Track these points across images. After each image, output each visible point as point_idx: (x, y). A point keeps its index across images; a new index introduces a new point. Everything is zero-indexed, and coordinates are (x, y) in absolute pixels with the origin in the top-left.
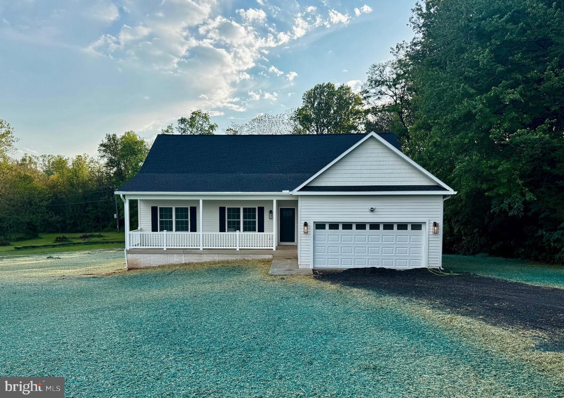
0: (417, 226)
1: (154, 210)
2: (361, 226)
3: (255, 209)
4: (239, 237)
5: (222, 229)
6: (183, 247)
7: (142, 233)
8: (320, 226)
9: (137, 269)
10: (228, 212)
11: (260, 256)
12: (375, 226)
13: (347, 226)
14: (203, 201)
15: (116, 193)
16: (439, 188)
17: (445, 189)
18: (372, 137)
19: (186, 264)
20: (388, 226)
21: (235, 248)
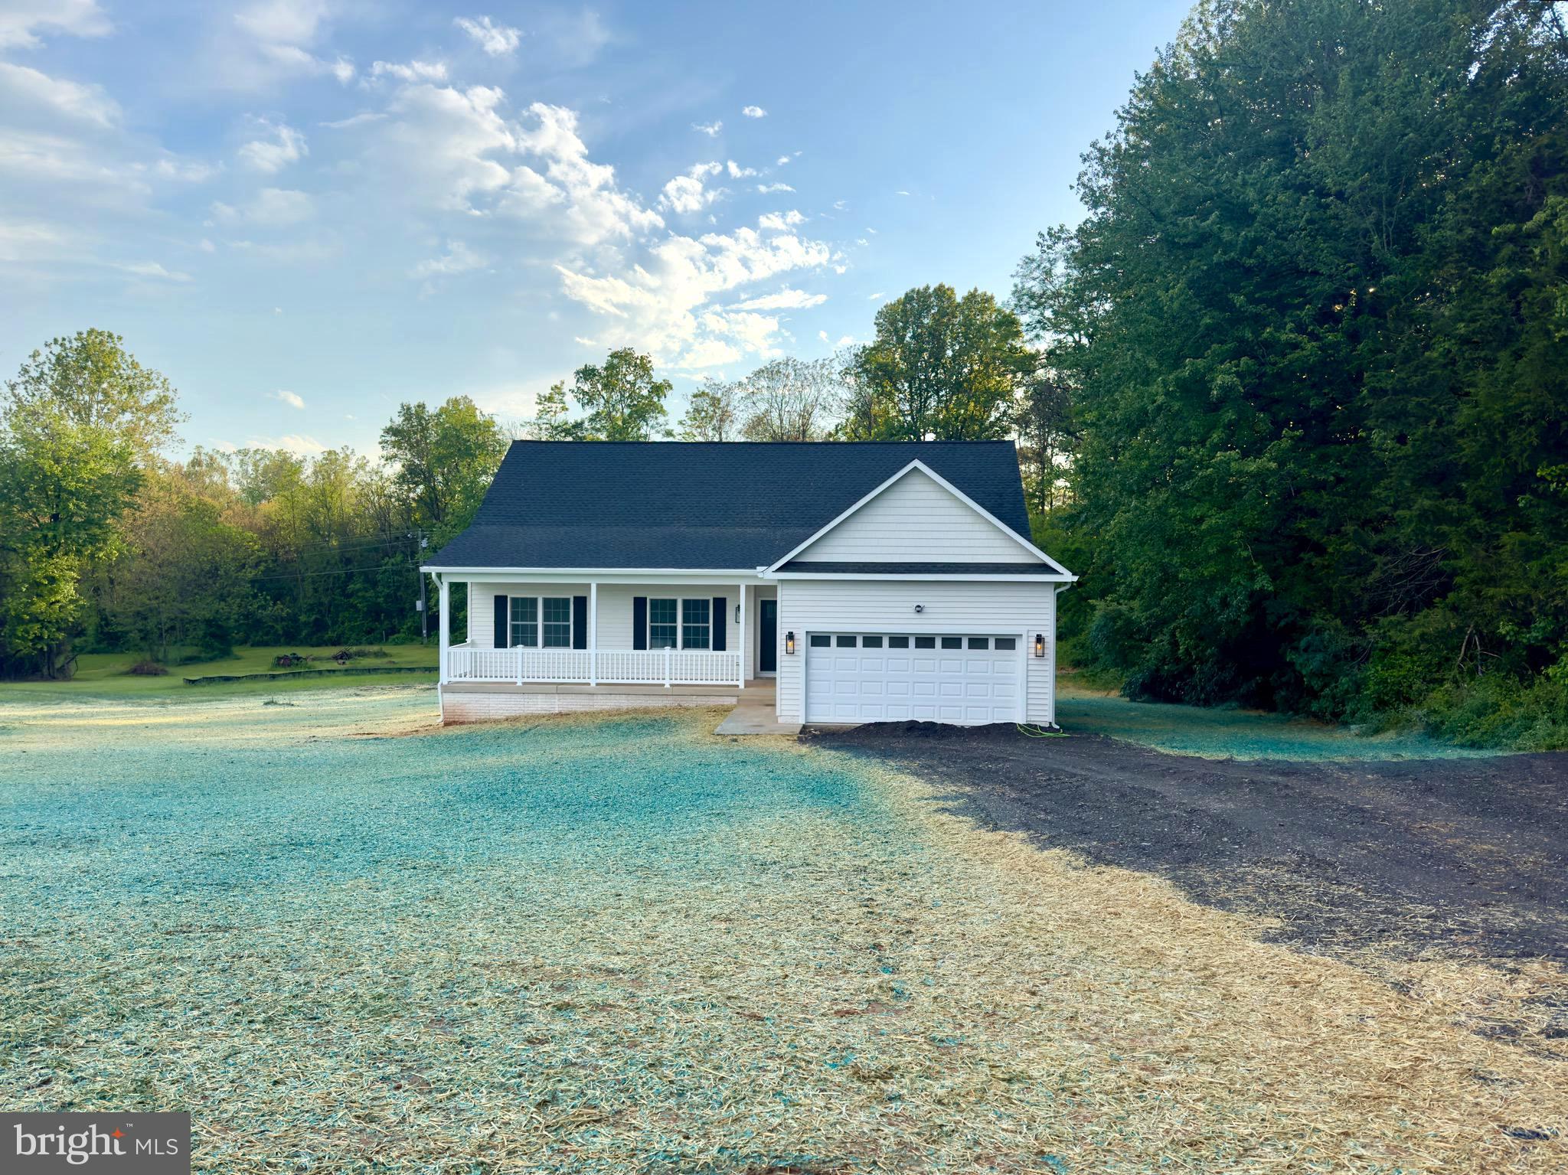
0: (1006, 643)
1: (500, 602)
2: (899, 641)
3: (707, 601)
4: (671, 660)
5: (639, 644)
6: (556, 680)
7: (474, 650)
8: (819, 640)
9: (462, 723)
10: (651, 609)
11: (712, 699)
12: (925, 642)
13: (872, 641)
14: (598, 585)
15: (424, 569)
16: (1045, 568)
17: (1054, 572)
18: (915, 468)
19: (561, 714)
20: (952, 642)
21: (661, 682)
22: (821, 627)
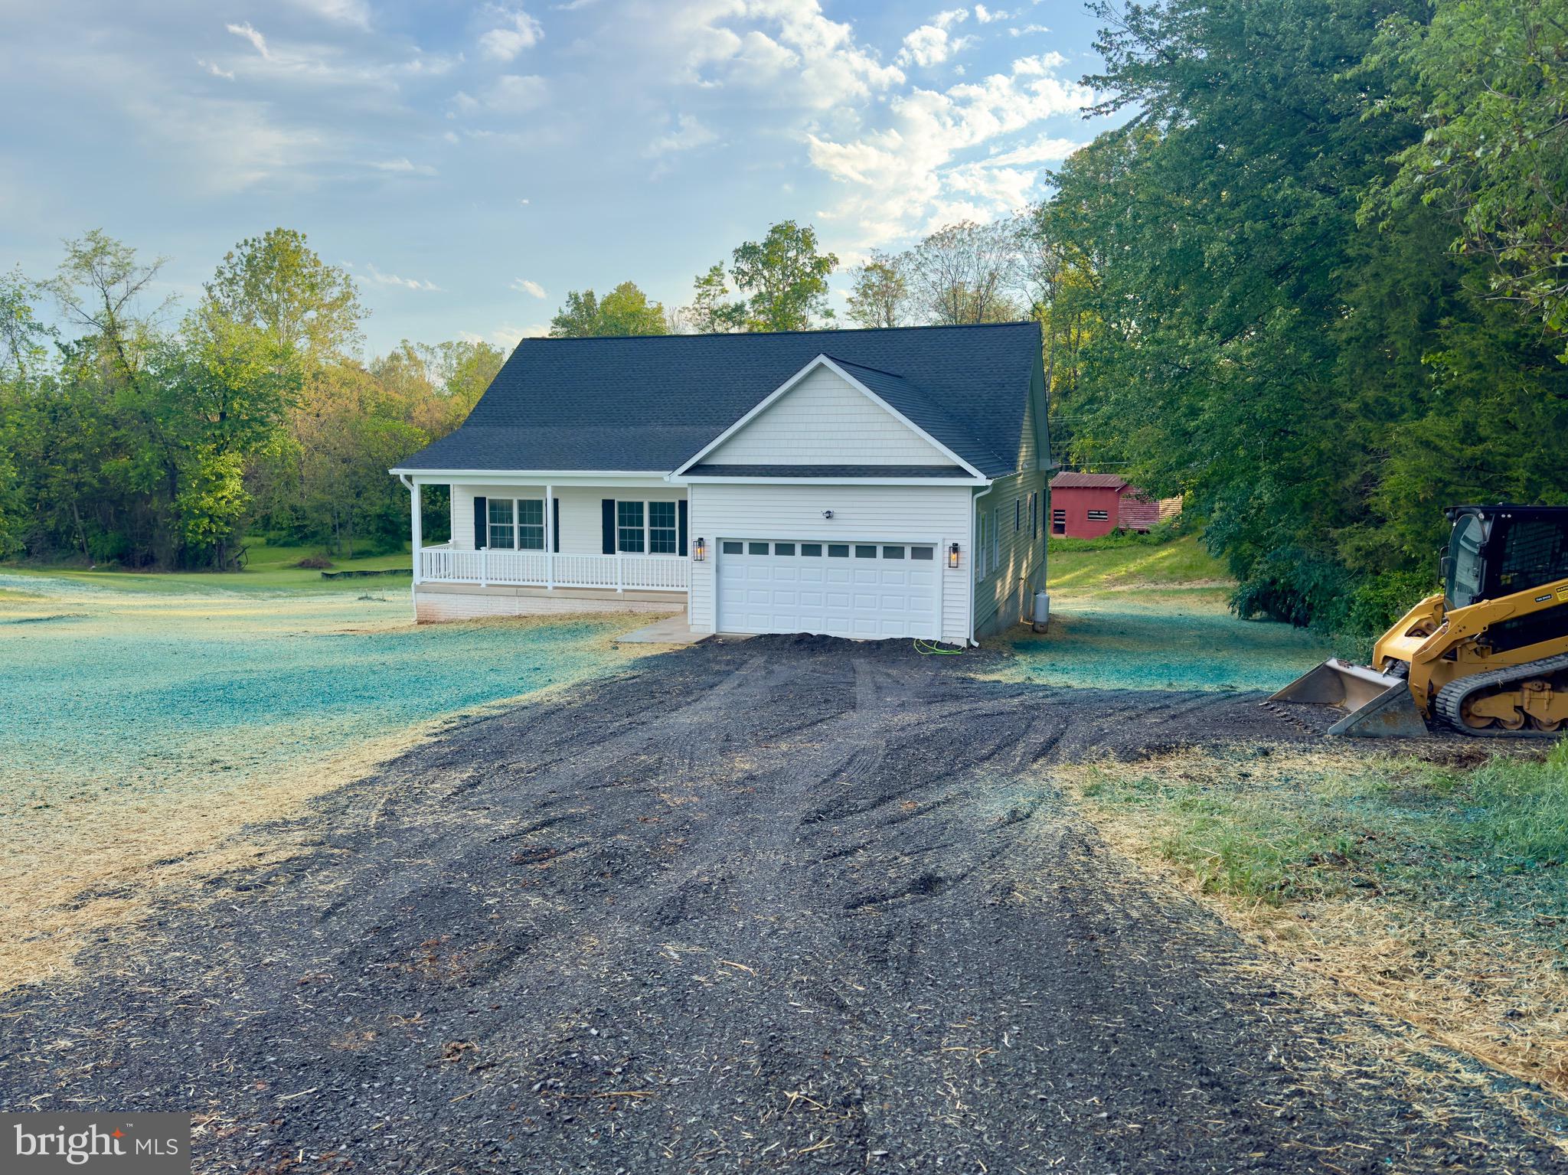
0: (923, 552)
1: (479, 503)
2: (812, 549)
3: (673, 504)
4: (622, 564)
5: (608, 548)
6: (517, 583)
7: (456, 552)
8: (732, 547)
9: (433, 622)
10: (619, 512)
11: (661, 605)
12: (839, 550)
13: (785, 548)
14: (555, 488)
15: (393, 472)
16: (960, 472)
17: (968, 475)
18: (821, 365)
19: (520, 617)
20: (866, 550)
21: (613, 587)
22: (732, 534)
